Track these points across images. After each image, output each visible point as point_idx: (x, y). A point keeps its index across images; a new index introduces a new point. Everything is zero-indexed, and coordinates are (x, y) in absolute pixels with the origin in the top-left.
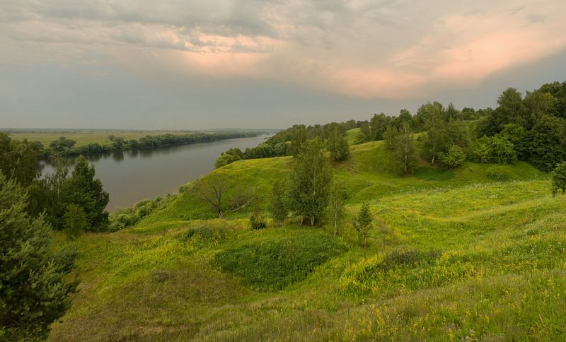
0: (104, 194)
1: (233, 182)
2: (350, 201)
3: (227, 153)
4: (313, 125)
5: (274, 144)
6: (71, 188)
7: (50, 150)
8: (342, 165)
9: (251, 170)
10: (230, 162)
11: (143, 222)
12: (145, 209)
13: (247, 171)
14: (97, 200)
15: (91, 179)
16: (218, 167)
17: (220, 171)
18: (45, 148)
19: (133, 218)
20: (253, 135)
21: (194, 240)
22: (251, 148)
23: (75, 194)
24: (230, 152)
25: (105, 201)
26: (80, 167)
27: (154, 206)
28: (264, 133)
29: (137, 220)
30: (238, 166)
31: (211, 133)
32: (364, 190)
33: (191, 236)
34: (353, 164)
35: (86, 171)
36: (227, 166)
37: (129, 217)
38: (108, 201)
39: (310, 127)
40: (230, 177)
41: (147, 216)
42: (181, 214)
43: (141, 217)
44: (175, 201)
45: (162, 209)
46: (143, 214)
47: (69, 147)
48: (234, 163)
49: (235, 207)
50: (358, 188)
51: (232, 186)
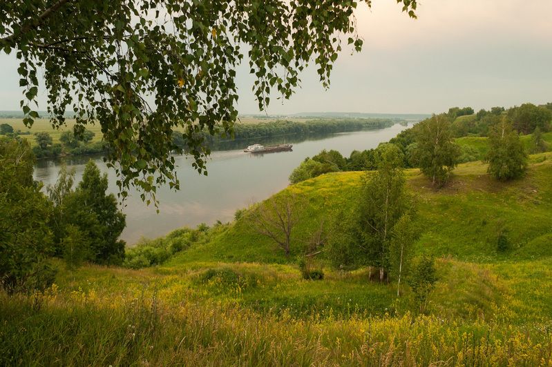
0: (119, 215)
1: (316, 208)
2: (513, 254)
3: (315, 159)
4: (488, 109)
5: (405, 144)
6: (74, 205)
7: (60, 145)
8: (511, 189)
9: (348, 190)
10: (316, 174)
11: (174, 259)
12: (180, 241)
13: (340, 192)
14: (110, 223)
15: (103, 193)
16: (295, 182)
17: (297, 189)
18: (54, 142)
19: (161, 254)
20: (377, 125)
21: (211, 283)
22: (361, 151)
23: (79, 212)
24: (321, 158)
25: (120, 226)
26: (89, 176)
27: (194, 239)
28: (398, 121)
29: (167, 257)
30: (327, 182)
31: (303, 121)
32: (543, 238)
33: (209, 278)
34: (533, 188)
35: (97, 181)
36: (310, 181)
37: (156, 251)
38: (125, 225)
39: (482, 113)
40: (312, 200)
41: (182, 253)
42: (229, 254)
43: (173, 254)
44: (224, 233)
45: (203, 244)
46: (178, 248)
47: (86, 142)
48: (322, 177)
49: (314, 249)
50: (532, 233)
51: (313, 215)
